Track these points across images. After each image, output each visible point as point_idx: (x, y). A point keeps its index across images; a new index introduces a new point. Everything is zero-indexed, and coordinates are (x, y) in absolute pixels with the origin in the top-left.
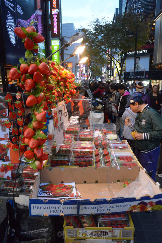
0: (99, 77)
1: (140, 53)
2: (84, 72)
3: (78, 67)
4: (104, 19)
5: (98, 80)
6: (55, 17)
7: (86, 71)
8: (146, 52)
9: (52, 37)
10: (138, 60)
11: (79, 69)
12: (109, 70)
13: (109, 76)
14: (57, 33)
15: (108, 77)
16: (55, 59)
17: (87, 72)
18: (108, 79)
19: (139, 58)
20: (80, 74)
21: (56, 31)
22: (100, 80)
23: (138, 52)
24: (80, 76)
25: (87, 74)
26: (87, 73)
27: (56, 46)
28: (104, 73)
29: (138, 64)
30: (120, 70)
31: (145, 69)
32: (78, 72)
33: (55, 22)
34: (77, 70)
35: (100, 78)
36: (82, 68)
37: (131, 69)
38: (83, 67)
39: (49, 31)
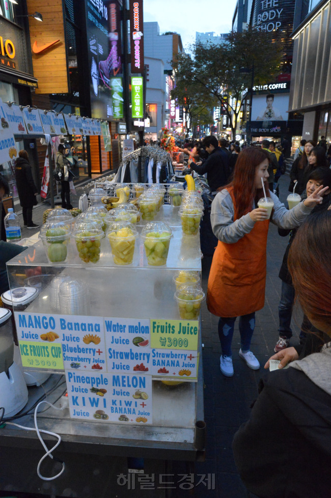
0: (206, 127)
1: (274, 88)
2: (178, 119)
3: (166, 112)
4: (209, 41)
5: (205, 134)
6: (137, 44)
7: (181, 116)
8: (285, 87)
9: (132, 73)
10: (271, 101)
11: (168, 115)
12: (225, 114)
13: (224, 126)
14: (139, 67)
15: (223, 129)
16: (136, 104)
17: (182, 119)
18: (223, 133)
19: (272, 96)
20: (170, 123)
21: (138, 65)
22: (209, 134)
23: (271, 87)
24: (170, 126)
25: (182, 123)
26: (181, 121)
27: (138, 86)
28: (217, 119)
29: (270, 108)
30: (241, 117)
31: (281, 117)
32: (167, 119)
33: (137, 52)
34: (165, 116)
35: (208, 129)
36: (174, 113)
37: (258, 117)
38: (175, 111)
39: (128, 63)
